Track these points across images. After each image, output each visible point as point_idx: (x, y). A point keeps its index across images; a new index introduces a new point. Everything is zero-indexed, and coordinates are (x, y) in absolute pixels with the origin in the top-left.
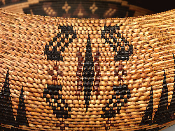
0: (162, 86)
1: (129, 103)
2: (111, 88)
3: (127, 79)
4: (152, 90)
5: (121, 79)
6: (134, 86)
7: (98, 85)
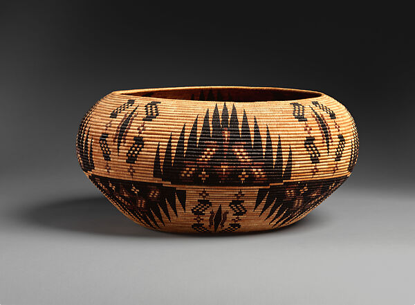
0: (167, 144)
1: (142, 153)
2: (133, 138)
3: (144, 134)
4: (159, 145)
5: (140, 133)
6: (147, 139)
7: (126, 136)
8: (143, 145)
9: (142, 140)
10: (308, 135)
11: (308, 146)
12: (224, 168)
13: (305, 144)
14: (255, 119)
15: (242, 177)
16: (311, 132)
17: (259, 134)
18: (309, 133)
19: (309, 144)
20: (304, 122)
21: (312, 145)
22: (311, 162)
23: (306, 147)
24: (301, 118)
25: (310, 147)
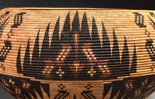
8: (11, 47)
9: (10, 44)
10: (148, 38)
11: (148, 47)
12: (77, 65)
13: (146, 45)
14: (102, 23)
15: (92, 73)
16: (150, 35)
17: (107, 36)
18: (149, 36)
19: (149, 45)
20: (144, 28)
21: (151, 47)
22: (151, 60)
23: (146, 48)
24: (141, 25)
25: (150, 48)
